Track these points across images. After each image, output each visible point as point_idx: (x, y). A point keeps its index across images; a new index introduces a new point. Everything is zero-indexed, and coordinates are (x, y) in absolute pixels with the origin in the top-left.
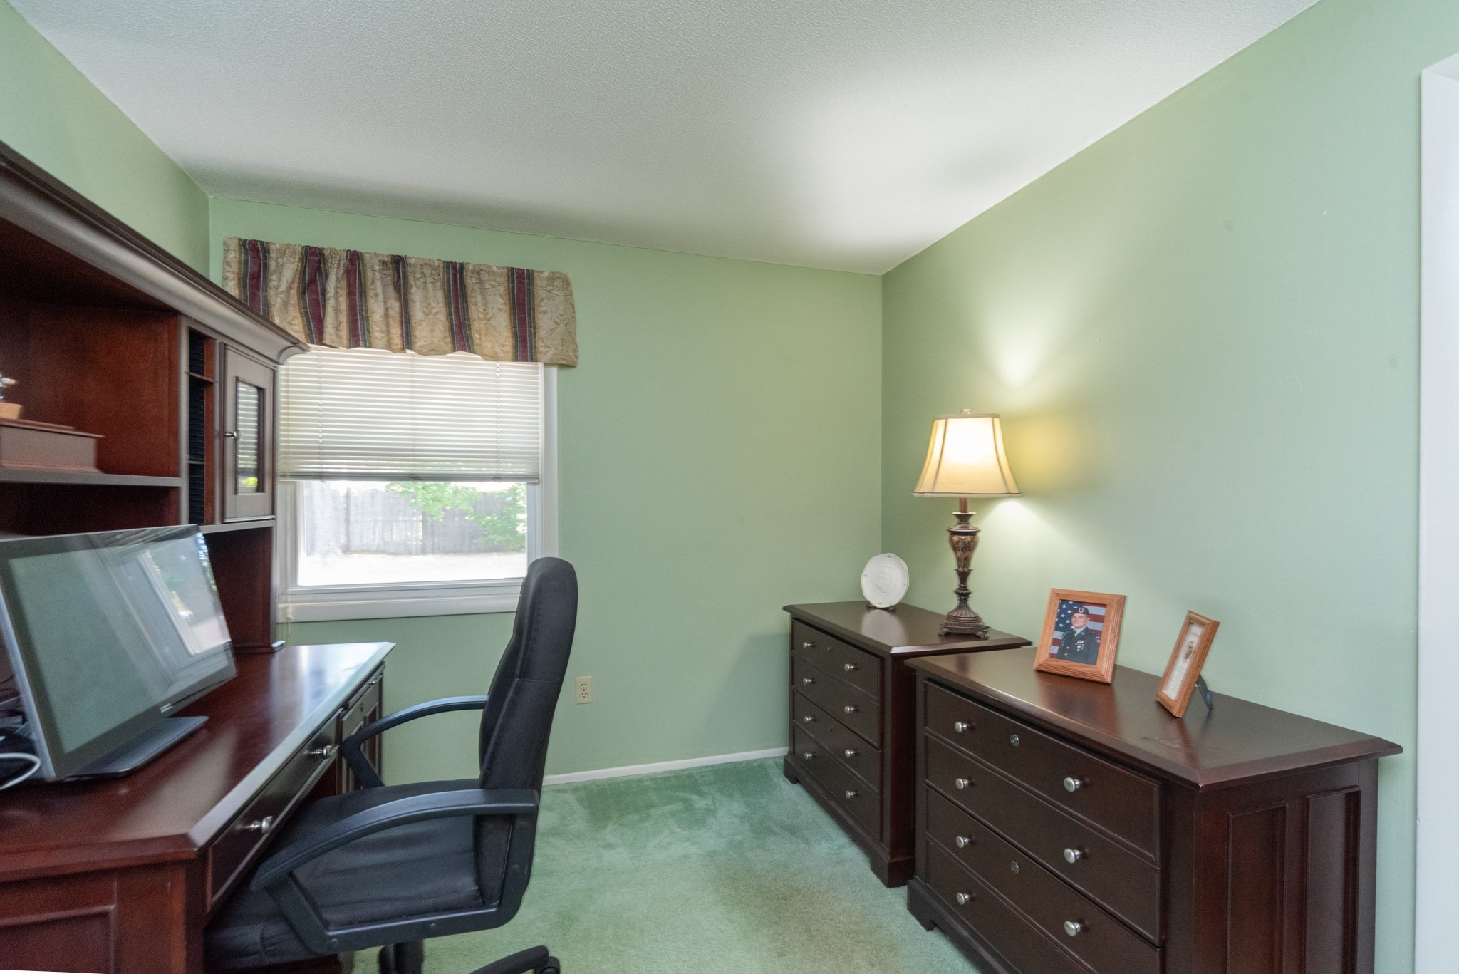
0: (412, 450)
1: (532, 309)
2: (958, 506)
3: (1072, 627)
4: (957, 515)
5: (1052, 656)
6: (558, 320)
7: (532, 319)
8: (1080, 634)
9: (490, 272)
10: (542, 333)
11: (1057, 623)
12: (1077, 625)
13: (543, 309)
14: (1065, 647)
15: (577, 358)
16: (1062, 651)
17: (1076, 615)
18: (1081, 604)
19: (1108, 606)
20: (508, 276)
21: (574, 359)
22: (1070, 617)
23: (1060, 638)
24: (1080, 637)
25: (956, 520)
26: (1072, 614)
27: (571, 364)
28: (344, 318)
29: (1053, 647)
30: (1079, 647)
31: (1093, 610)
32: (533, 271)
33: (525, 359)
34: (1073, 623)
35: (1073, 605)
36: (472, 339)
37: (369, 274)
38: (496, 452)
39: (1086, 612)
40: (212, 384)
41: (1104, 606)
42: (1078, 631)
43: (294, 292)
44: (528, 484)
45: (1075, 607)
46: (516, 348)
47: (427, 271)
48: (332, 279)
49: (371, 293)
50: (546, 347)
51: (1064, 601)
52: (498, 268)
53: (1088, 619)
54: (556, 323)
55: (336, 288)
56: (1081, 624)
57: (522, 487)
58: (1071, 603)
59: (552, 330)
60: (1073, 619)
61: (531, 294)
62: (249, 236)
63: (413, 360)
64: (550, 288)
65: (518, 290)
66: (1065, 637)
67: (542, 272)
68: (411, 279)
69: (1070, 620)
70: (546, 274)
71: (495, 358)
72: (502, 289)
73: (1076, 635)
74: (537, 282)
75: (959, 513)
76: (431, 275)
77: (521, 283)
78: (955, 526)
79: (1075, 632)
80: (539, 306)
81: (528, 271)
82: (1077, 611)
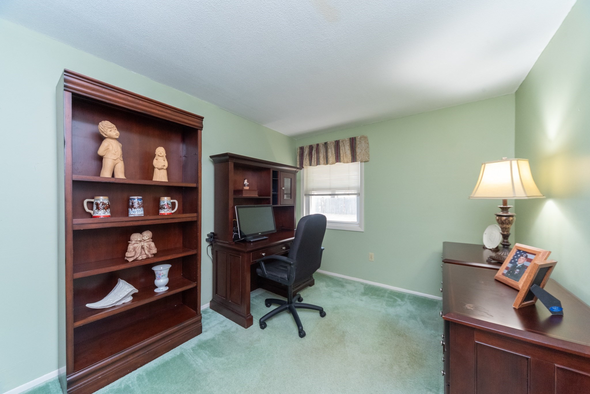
0: (330, 188)
1: (355, 148)
2: (502, 202)
3: (517, 263)
4: (501, 208)
5: (503, 274)
6: (362, 149)
7: (355, 150)
8: (519, 267)
9: (345, 141)
10: (358, 154)
11: (512, 260)
12: (519, 262)
13: (358, 147)
14: (510, 271)
15: (369, 159)
16: (509, 272)
17: (522, 257)
18: (525, 252)
19: (536, 255)
20: (350, 140)
21: (368, 159)
22: (518, 258)
23: (510, 267)
24: (519, 268)
25: (500, 210)
26: (519, 257)
27: (367, 161)
28: (316, 159)
29: (505, 270)
30: (516, 272)
31: (530, 256)
32: (356, 137)
33: (354, 162)
34: (518, 261)
35: (522, 253)
36: (340, 159)
37: (320, 148)
38: (349, 187)
39: (526, 257)
40: (278, 180)
41: (535, 255)
42: (519, 265)
43: (308, 156)
44: (357, 196)
45: (523, 254)
46: (352, 159)
47: (332, 144)
48: (313, 151)
49: (320, 153)
50: (359, 157)
51: (519, 250)
52: (347, 139)
53: (526, 260)
54: (362, 150)
55: (314, 153)
56: (522, 262)
57: (355, 197)
58: (521, 251)
59: (360, 152)
60: (519, 259)
61: (355, 143)
62: (301, 146)
63: (330, 166)
64: (360, 141)
65: (352, 143)
66: (512, 267)
67: (358, 137)
68: (329, 147)
69: (518, 259)
70: (359, 137)
71: (347, 162)
72: (348, 144)
73: (517, 267)
74: (357, 140)
75: (502, 206)
76: (332, 145)
77: (353, 141)
78: (500, 212)
79: (517, 265)
80: (357, 146)
81: (355, 137)
82: (522, 256)
